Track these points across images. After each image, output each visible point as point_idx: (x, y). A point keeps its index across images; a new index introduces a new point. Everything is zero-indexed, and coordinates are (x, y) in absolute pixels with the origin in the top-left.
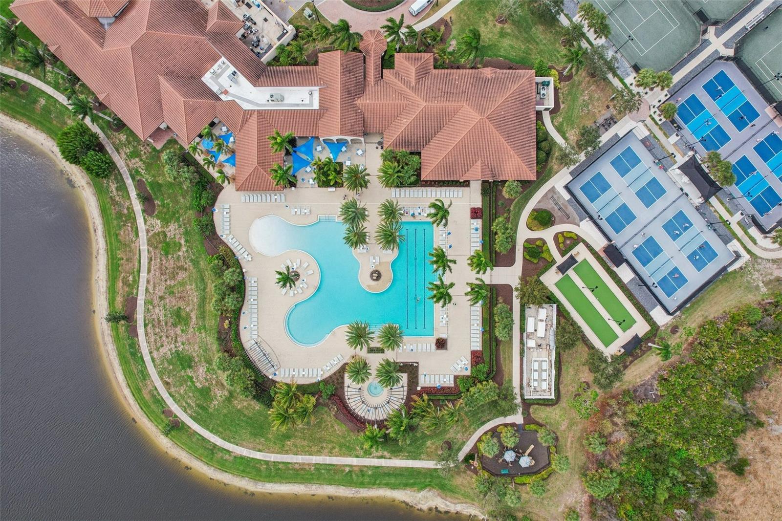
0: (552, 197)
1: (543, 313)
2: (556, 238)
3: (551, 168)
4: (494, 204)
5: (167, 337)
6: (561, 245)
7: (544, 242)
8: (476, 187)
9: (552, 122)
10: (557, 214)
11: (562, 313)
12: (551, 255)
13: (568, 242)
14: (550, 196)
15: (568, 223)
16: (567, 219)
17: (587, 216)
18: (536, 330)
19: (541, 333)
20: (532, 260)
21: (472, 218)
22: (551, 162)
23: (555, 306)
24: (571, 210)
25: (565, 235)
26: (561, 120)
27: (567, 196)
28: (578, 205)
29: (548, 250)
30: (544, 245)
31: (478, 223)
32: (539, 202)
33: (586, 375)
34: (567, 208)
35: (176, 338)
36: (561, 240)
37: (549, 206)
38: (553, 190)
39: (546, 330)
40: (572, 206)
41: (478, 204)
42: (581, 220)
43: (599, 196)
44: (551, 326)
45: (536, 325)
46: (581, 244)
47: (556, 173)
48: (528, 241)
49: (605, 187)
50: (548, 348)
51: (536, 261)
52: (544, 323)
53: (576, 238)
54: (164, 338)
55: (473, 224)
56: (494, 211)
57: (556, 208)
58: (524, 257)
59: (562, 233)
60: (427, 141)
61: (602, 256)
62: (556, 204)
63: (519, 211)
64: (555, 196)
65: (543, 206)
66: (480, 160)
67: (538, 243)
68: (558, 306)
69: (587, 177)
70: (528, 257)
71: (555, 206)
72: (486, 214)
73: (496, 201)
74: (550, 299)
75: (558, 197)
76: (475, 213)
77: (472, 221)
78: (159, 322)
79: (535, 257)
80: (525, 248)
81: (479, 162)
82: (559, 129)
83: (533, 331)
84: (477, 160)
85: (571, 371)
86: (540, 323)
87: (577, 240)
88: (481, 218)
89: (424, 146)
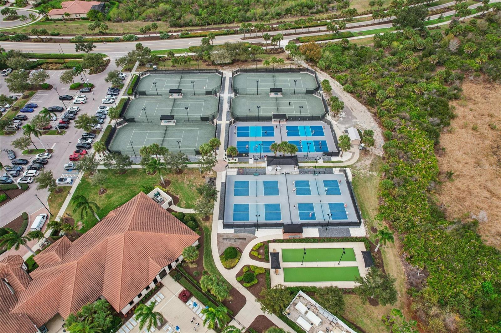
0: (223, 239)
1: (301, 307)
2: (252, 256)
3: (206, 227)
4: (190, 277)
6: (259, 256)
7: (248, 266)
8: (168, 281)
9: (180, 207)
10: (237, 244)
11: (311, 292)
12: (261, 268)
13: (261, 251)
14: (221, 240)
15: (249, 242)
16: (245, 241)
17: (254, 228)
18: (312, 324)
19: (316, 321)
20: (253, 283)
21: (185, 301)
22: (202, 224)
23: (301, 293)
24: (242, 235)
25: (254, 249)
26: (185, 202)
27: (231, 231)
28: (243, 229)
29: (256, 267)
30: (250, 268)
31: (193, 300)
32: (219, 249)
33: (376, 311)
34: (238, 236)
36: (256, 254)
37: (227, 244)
38: (219, 236)
39: (317, 315)
40: (240, 232)
41: (180, 289)
42: (254, 234)
43: (248, 214)
44: (316, 308)
45: (307, 320)
46: (269, 244)
47: (211, 226)
48: (237, 276)
49: (246, 207)
50: (333, 325)
51: (256, 281)
52: (310, 312)
53: (262, 244)
55: (190, 305)
56: (195, 282)
57: (233, 242)
58: (246, 288)
59: (252, 250)
60: (101, 284)
61: (289, 238)
62: (230, 240)
63: (212, 266)
64: (225, 237)
65: (223, 249)
66: (150, 258)
67: (244, 270)
68: (302, 291)
69: (230, 212)
70: (249, 285)
71: (230, 242)
72: (193, 290)
73: (190, 274)
74: (293, 292)
75: (227, 236)
76: (184, 296)
77: (188, 304)
79: (253, 280)
80: (241, 282)
81: (151, 260)
82: (188, 207)
83: (311, 326)
84: (148, 261)
85: (368, 321)
86: (307, 315)
87: (264, 245)
88: (191, 295)
89: (101, 289)
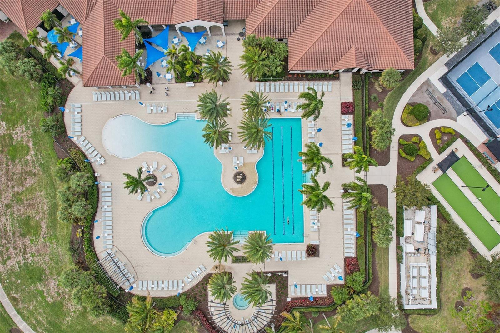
0: (427, 90)
1: (421, 215)
2: (432, 134)
3: (426, 60)
4: (367, 97)
5: (15, 248)
6: (439, 141)
7: (421, 139)
8: (347, 79)
9: (426, 10)
10: (433, 108)
11: (442, 215)
12: (428, 153)
13: (445, 138)
14: (424, 89)
15: (445, 118)
16: (444, 114)
17: (464, 109)
18: (413, 234)
19: (419, 236)
20: (408, 157)
21: (343, 113)
22: (426, 53)
23: (434, 208)
24: (447, 104)
25: (442, 130)
26: (435, 7)
27: (442, 89)
28: (455, 99)
29: (425, 147)
30: (420, 142)
31: (349, 119)
32: (413, 96)
33: (468, 281)
34: (443, 102)
35: (25, 249)
36: (438, 135)
37: (424, 99)
38: (427, 82)
39: (425, 233)
40: (448, 100)
41: (349, 98)
42: (458, 114)
43: (477, 88)
44: (430, 229)
45: (413, 228)
46: (459, 139)
47: (431, 64)
48: (402, 137)
49: (484, 78)
50: (427, 253)
51: (412, 159)
52: (422, 226)
53: (454, 133)
54: (11, 250)
55: (344, 120)
56: (367, 105)
57: (432, 102)
58: (399, 155)
59: (439, 128)
60: (294, 28)
61: (482, 152)
62: (432, 97)
63: (393, 105)
64: (430, 90)
65: (418, 100)
66: (354, 46)
67: (414, 139)
68: (437, 207)
69: (464, 68)
70: (404, 155)
71: (430, 100)
72: (359, 109)
73: (369, 95)
74: (431, 200)
75: (433, 90)
76: (347, 107)
77: (343, 116)
78: (6, 232)
79: (411, 155)
80: (400, 145)
81: (353, 49)
82: (433, 18)
83: (411, 235)
84: (351, 47)
85: (452, 277)
86: (418, 226)
87: (454, 136)
88: (353, 113)
89: (291, 33)
